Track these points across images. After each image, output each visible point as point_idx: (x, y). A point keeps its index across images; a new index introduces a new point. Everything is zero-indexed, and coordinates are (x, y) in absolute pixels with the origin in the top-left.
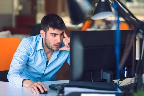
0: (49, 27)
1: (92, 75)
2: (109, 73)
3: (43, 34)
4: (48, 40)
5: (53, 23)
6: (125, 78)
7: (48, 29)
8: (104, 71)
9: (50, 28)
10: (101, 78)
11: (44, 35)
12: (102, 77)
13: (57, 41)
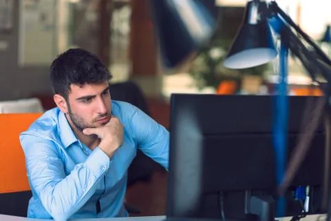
0: (70, 84)
1: (222, 203)
2: (264, 200)
3: (62, 104)
4: (77, 115)
5: (75, 71)
6: (305, 214)
7: (70, 88)
8: (252, 195)
9: (72, 86)
10: (246, 212)
11: (65, 105)
12: (249, 208)
13: (98, 111)
